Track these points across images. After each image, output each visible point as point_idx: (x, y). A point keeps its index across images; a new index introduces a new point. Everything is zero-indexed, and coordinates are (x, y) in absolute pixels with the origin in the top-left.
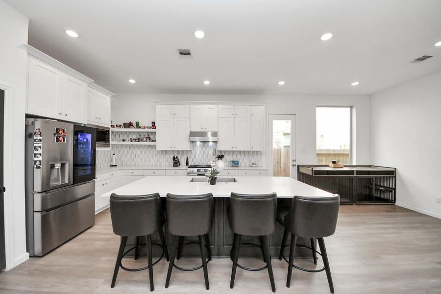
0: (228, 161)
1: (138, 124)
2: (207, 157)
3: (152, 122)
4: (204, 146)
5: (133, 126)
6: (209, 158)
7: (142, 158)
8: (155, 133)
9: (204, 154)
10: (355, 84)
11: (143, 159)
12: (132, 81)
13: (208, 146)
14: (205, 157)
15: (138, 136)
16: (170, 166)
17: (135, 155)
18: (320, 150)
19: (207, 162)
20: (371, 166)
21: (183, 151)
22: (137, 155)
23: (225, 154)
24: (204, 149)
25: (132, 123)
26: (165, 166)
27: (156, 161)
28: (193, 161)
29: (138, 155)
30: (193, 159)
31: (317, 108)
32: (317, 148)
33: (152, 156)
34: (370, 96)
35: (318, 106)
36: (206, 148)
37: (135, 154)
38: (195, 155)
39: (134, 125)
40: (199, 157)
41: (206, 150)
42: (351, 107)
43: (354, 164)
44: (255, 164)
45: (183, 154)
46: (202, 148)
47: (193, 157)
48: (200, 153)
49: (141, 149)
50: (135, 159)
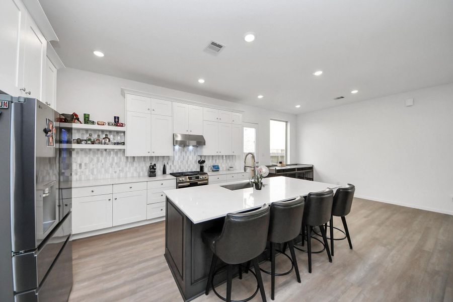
0: (208, 166)
1: (88, 118)
2: (187, 163)
3: (115, 117)
4: (184, 151)
5: (78, 119)
6: (189, 163)
7: (93, 169)
8: (124, 132)
9: (184, 159)
10: (298, 106)
11: (95, 170)
12: (99, 54)
13: (188, 151)
14: (185, 162)
15: (88, 136)
16: (139, 176)
17: (80, 165)
18: (273, 153)
19: (187, 168)
20: (296, 164)
21: (158, 157)
22: (83, 165)
23: (205, 158)
24: (184, 153)
25: (76, 115)
26: (133, 177)
27: (118, 172)
28: (170, 169)
29: (86, 164)
30: (171, 166)
31: (271, 121)
32: (271, 152)
33: (112, 165)
34: (296, 115)
35: (271, 119)
36: (186, 152)
37: (79, 162)
38: (173, 161)
39: (82, 119)
40: (178, 164)
41: (186, 155)
42: (287, 122)
43: (289, 163)
44: (232, 167)
45: (158, 160)
46: (181, 152)
47: (170, 163)
48: (179, 159)
49: (91, 156)
50: (79, 170)
